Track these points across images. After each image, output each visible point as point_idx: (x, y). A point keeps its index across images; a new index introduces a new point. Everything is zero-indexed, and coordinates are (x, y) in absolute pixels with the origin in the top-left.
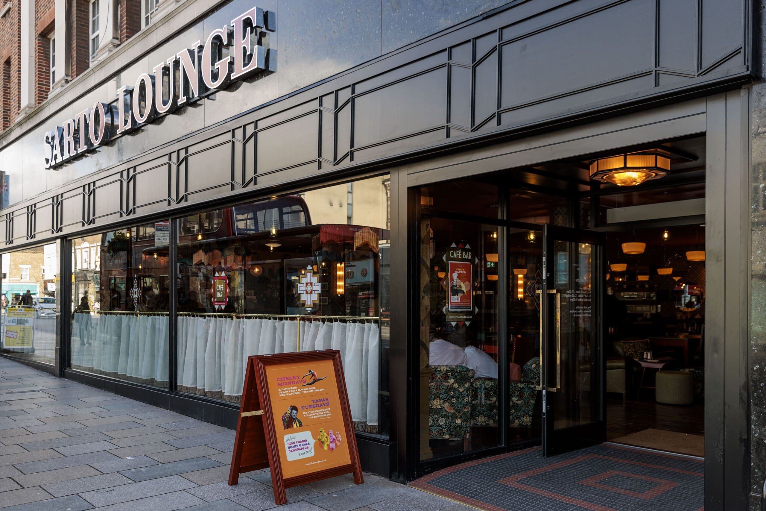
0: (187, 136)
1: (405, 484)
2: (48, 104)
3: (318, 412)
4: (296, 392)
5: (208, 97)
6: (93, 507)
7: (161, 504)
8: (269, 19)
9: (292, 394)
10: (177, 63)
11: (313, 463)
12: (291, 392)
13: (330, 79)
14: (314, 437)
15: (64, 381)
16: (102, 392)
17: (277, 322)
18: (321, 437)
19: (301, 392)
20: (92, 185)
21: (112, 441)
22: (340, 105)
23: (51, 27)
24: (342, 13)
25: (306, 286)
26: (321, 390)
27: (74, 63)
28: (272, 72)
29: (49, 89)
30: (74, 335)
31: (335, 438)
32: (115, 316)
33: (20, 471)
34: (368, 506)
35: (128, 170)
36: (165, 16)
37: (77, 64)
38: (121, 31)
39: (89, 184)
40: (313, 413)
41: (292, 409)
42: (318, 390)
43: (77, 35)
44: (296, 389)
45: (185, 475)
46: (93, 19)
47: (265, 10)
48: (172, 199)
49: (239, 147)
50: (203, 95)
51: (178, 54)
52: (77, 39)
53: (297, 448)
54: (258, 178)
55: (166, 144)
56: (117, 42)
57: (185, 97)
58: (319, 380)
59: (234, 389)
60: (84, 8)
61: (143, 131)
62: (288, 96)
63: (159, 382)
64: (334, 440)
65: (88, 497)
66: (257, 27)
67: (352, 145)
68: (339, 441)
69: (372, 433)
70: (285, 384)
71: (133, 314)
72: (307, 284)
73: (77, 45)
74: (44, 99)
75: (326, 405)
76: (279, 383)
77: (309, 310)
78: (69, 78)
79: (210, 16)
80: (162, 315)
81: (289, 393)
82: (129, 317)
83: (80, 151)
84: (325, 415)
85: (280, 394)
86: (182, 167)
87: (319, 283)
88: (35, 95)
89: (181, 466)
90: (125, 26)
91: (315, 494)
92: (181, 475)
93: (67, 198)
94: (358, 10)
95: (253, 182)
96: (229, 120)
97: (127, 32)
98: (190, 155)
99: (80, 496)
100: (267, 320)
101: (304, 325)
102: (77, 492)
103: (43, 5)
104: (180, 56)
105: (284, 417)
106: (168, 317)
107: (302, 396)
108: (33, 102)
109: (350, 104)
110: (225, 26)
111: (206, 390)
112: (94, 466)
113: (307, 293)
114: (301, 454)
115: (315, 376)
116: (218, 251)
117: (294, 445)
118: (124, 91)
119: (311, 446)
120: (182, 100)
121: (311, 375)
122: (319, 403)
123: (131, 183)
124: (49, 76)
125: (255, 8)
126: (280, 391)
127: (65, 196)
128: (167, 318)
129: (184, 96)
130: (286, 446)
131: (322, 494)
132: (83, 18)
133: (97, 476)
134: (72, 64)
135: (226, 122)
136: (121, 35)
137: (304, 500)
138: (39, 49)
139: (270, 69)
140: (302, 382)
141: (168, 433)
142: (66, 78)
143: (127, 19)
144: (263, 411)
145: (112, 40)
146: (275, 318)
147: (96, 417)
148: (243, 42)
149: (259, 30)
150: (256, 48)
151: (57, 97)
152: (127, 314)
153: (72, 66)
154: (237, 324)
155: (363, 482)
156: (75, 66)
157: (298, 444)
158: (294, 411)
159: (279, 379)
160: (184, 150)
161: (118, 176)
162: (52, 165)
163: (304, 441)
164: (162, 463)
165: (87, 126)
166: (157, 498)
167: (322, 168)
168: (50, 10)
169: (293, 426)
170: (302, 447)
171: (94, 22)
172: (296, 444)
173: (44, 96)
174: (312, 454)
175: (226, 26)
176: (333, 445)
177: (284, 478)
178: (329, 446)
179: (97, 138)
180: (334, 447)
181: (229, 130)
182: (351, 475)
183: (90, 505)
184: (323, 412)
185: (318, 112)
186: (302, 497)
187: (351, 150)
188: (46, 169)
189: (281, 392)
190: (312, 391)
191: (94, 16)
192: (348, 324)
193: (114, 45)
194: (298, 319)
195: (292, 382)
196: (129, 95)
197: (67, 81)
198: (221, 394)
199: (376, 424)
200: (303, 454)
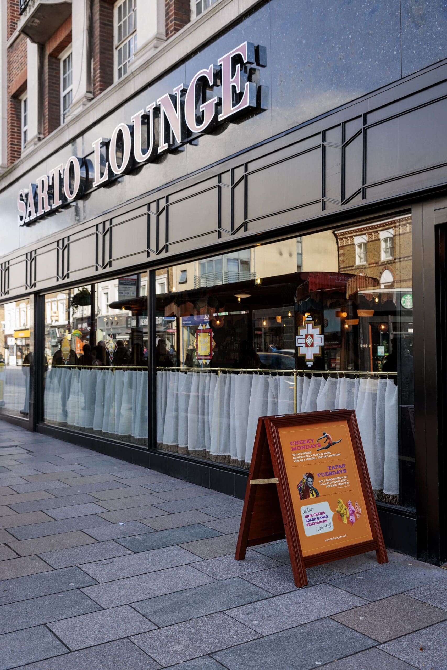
0: (167, 185)
1: (439, 565)
2: (22, 162)
3: (335, 480)
4: (310, 457)
5: (190, 142)
6: (96, 582)
7: (169, 581)
8: (261, 54)
9: (307, 459)
10: (157, 110)
11: (333, 539)
12: (306, 458)
13: (335, 111)
14: (333, 509)
15: (38, 436)
16: (78, 448)
17: (270, 378)
18: (339, 509)
19: (316, 457)
20: (66, 240)
21: (101, 503)
22: (347, 138)
23: (23, 88)
24: (350, 36)
25: (306, 338)
26: (337, 455)
27: (47, 121)
28: (264, 110)
29: (20, 149)
30: (47, 389)
31: (355, 510)
32: (89, 370)
33: (14, 536)
34: (405, 593)
35: (104, 223)
36: (143, 62)
37: (49, 122)
38: (94, 85)
39: (63, 239)
40: (330, 481)
41: (308, 477)
42: (334, 455)
43: (49, 93)
44: (310, 454)
45: (185, 546)
46: (64, 77)
47: (256, 45)
48: (152, 251)
49: (226, 192)
50: (186, 140)
51: (158, 100)
52: (49, 97)
53: (315, 521)
54: (248, 224)
55: (145, 194)
56: (91, 96)
57: (167, 144)
58: (334, 443)
59: (220, 449)
60: (55, 66)
61: (119, 182)
62: (284, 134)
63: (137, 438)
64: (353, 512)
65: (89, 570)
66: (248, 62)
67: (364, 181)
68: (358, 513)
69: (391, 503)
70: (299, 448)
71: (108, 369)
72: (307, 336)
73: (49, 104)
74: (16, 159)
75: (343, 471)
76: (292, 448)
77: (310, 364)
78: (42, 136)
79: (192, 57)
80: (140, 370)
81: (303, 458)
82: (104, 372)
83: (54, 206)
84: (343, 484)
85: (295, 460)
86: (163, 217)
87: (322, 334)
88: (8, 155)
89: (178, 534)
90: (98, 79)
91: (336, 574)
92: (181, 545)
93: (40, 254)
94: (370, 31)
95: (243, 228)
96: (215, 164)
97: (100, 85)
98: (171, 204)
99: (80, 569)
100: (258, 375)
101: (302, 380)
102: (76, 563)
103: (15, 67)
104: (160, 103)
105: (300, 486)
106: (147, 372)
107: (318, 462)
108: (6, 162)
109: (361, 135)
110: (210, 66)
111: (189, 449)
112: (87, 532)
113: (307, 345)
114: (319, 529)
115: (329, 439)
116: (190, 303)
117: (311, 518)
118: (101, 143)
119: (330, 519)
120: (163, 147)
121: (326, 438)
122: (336, 470)
123: (108, 236)
124: (20, 136)
125: (246, 43)
126: (294, 456)
127: (38, 252)
128: (144, 373)
129: (165, 143)
130: (304, 519)
131: (344, 575)
132: (55, 76)
133: (93, 545)
134: (44, 121)
135: (211, 166)
136: (94, 89)
137: (326, 582)
138: (11, 110)
139: (262, 107)
140: (317, 446)
141: (155, 494)
142: (39, 136)
143: (100, 73)
144: (277, 479)
145: (85, 94)
146: (267, 373)
147: (77, 475)
148: (231, 80)
149: (249, 66)
150: (247, 85)
151: (31, 155)
152: (102, 369)
153: (44, 124)
154: (223, 379)
155: (387, 561)
156: (47, 124)
157: (316, 517)
158: (310, 479)
159: (293, 444)
160: (164, 200)
161: (94, 230)
162: (26, 222)
163: (322, 514)
164: (157, 531)
165: (61, 181)
166: (161, 574)
167: (326, 209)
168: (22, 71)
169: (309, 497)
170: (320, 520)
171: (65, 79)
172: (313, 517)
173: (16, 155)
174: (331, 529)
175: (212, 65)
176: (352, 518)
177: (304, 555)
178: (348, 519)
179: (72, 193)
180: (354, 520)
181: (216, 175)
182: (374, 553)
183: (93, 580)
184: (340, 480)
185: (321, 148)
186: (322, 578)
187: (364, 186)
188: (20, 226)
189: (295, 458)
190: (327, 456)
191: (65, 73)
192: (356, 380)
193: (88, 99)
194: (295, 374)
195: (306, 446)
196: (105, 147)
197: (40, 139)
198: (205, 453)
199: (396, 493)
200: (322, 528)
